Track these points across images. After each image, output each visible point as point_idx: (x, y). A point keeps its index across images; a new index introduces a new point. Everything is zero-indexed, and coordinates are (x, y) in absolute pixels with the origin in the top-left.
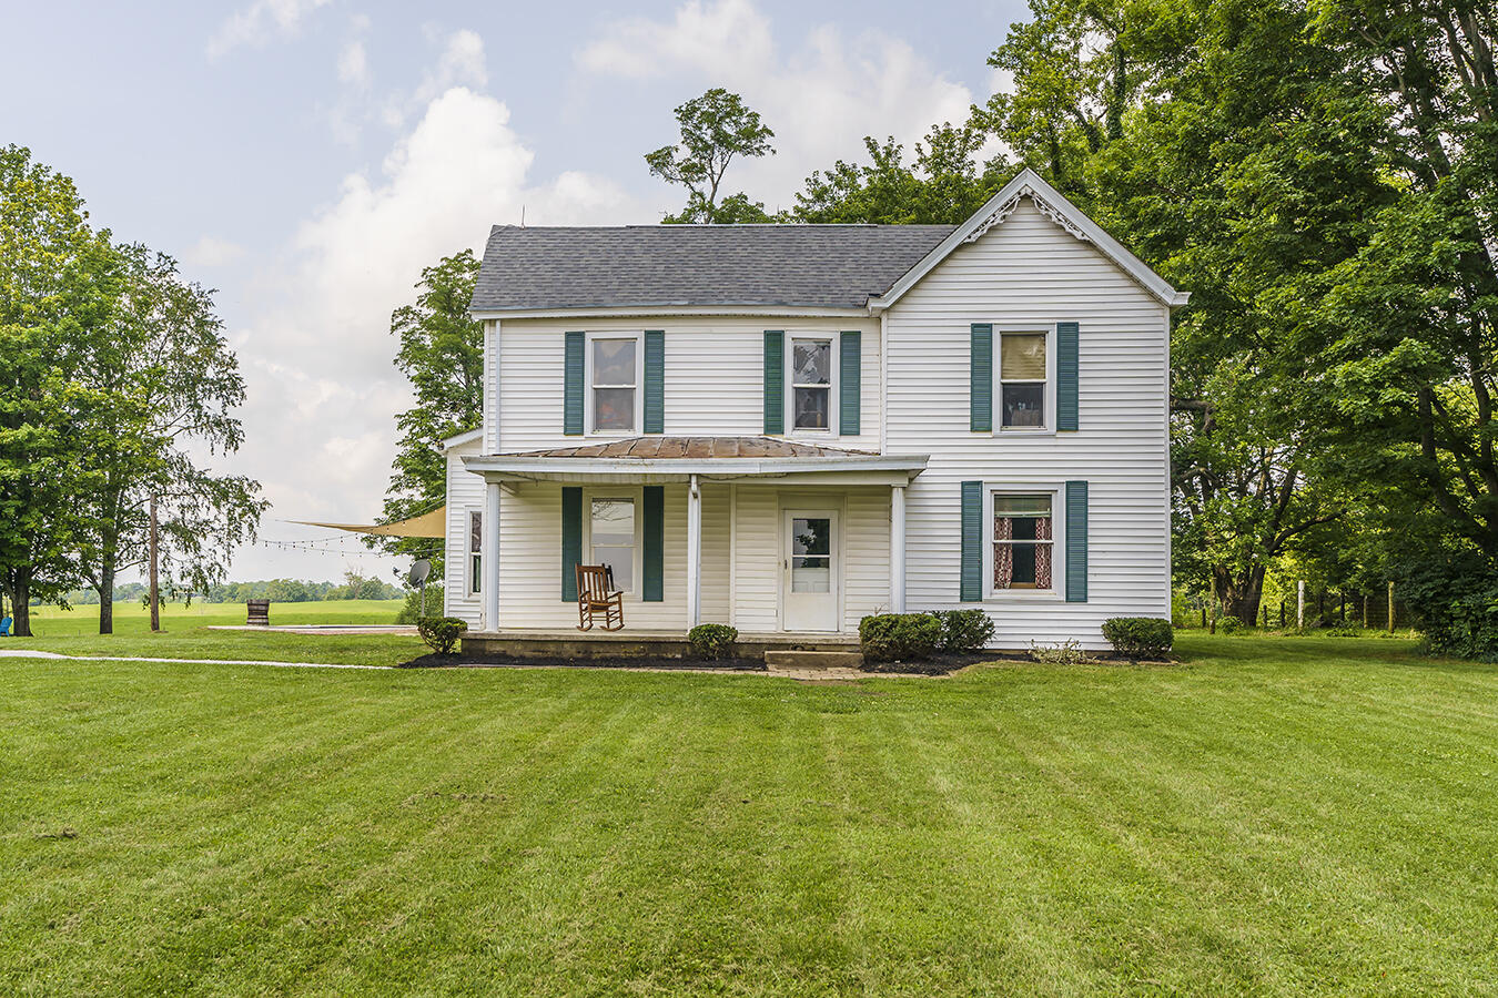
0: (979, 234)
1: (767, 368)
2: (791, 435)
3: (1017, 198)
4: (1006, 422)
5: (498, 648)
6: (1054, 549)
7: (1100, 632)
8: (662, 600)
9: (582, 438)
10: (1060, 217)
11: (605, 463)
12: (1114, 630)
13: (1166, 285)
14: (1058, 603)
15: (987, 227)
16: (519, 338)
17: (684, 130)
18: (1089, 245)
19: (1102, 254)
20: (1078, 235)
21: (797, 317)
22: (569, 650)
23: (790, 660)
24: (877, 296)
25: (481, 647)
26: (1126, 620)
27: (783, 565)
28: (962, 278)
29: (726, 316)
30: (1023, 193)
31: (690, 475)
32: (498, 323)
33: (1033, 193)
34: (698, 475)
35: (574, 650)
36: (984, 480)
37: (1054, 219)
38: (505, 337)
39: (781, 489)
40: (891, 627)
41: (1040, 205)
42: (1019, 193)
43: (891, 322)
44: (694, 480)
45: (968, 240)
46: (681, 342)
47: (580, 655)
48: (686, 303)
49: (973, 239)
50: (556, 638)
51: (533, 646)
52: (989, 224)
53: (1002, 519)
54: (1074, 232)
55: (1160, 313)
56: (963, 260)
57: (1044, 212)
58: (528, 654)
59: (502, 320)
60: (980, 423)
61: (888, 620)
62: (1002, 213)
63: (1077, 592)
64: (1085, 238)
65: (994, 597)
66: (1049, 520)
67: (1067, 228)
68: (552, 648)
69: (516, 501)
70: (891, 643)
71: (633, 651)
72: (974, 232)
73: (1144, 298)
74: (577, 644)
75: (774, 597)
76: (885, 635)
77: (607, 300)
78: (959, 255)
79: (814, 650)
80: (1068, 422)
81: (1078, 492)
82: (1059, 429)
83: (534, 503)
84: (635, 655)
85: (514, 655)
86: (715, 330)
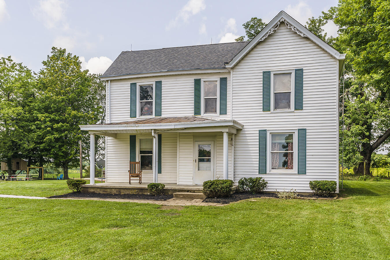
0: (264, 38)
1: (195, 93)
2: (203, 115)
3: (279, 23)
4: (276, 108)
5: (92, 190)
6: (294, 154)
7: (309, 185)
8: (161, 173)
9: (136, 119)
10: (295, 29)
11: (123, 126)
12: (313, 185)
13: (336, 52)
14: (295, 174)
15: (267, 35)
16: (116, 86)
17: (246, 31)
18: (307, 38)
19: (312, 42)
20: (302, 35)
21: (205, 73)
22: (114, 192)
23: (182, 196)
24: (227, 63)
25: (87, 190)
26: (316, 182)
27: (195, 161)
28: (260, 55)
29: (181, 75)
30: (281, 21)
31: (152, 129)
32: (109, 82)
33: (285, 20)
34: (155, 130)
35: (115, 191)
36: (267, 129)
37: (293, 30)
38: (112, 86)
39: (194, 134)
40: (212, 184)
41: (287, 25)
42: (280, 21)
43: (234, 73)
44: (153, 131)
45: (260, 40)
46: (167, 84)
47: (117, 193)
48: (167, 71)
49: (262, 40)
50: (109, 187)
51: (103, 190)
52: (268, 34)
53: (275, 143)
54: (301, 34)
55: (335, 63)
56: (260, 48)
57: (289, 27)
58: (101, 192)
59: (111, 81)
60: (266, 108)
61: (211, 182)
62: (273, 29)
63: (302, 171)
64: (305, 36)
65: (271, 172)
66: (292, 143)
67: (298, 33)
68: (109, 190)
69: (116, 140)
70: (211, 191)
71: (134, 192)
72: (263, 37)
73: (329, 57)
74: (116, 189)
75: (192, 172)
76: (209, 188)
77: (145, 71)
78: (259, 47)
79: (194, 192)
80: (299, 106)
81: (302, 132)
82: (296, 109)
83: (121, 141)
84: (135, 193)
85: (97, 193)
86: (178, 80)
